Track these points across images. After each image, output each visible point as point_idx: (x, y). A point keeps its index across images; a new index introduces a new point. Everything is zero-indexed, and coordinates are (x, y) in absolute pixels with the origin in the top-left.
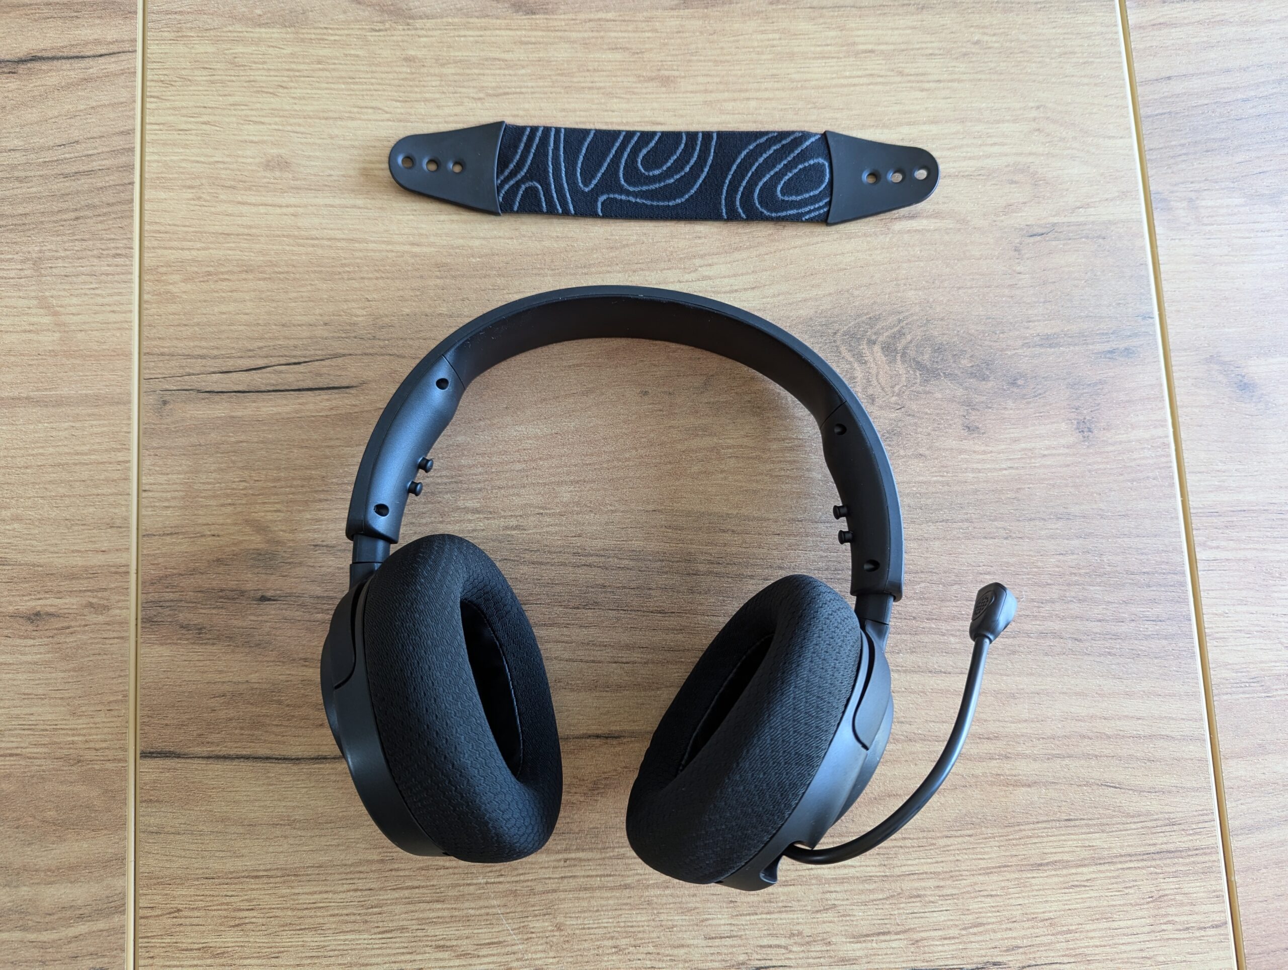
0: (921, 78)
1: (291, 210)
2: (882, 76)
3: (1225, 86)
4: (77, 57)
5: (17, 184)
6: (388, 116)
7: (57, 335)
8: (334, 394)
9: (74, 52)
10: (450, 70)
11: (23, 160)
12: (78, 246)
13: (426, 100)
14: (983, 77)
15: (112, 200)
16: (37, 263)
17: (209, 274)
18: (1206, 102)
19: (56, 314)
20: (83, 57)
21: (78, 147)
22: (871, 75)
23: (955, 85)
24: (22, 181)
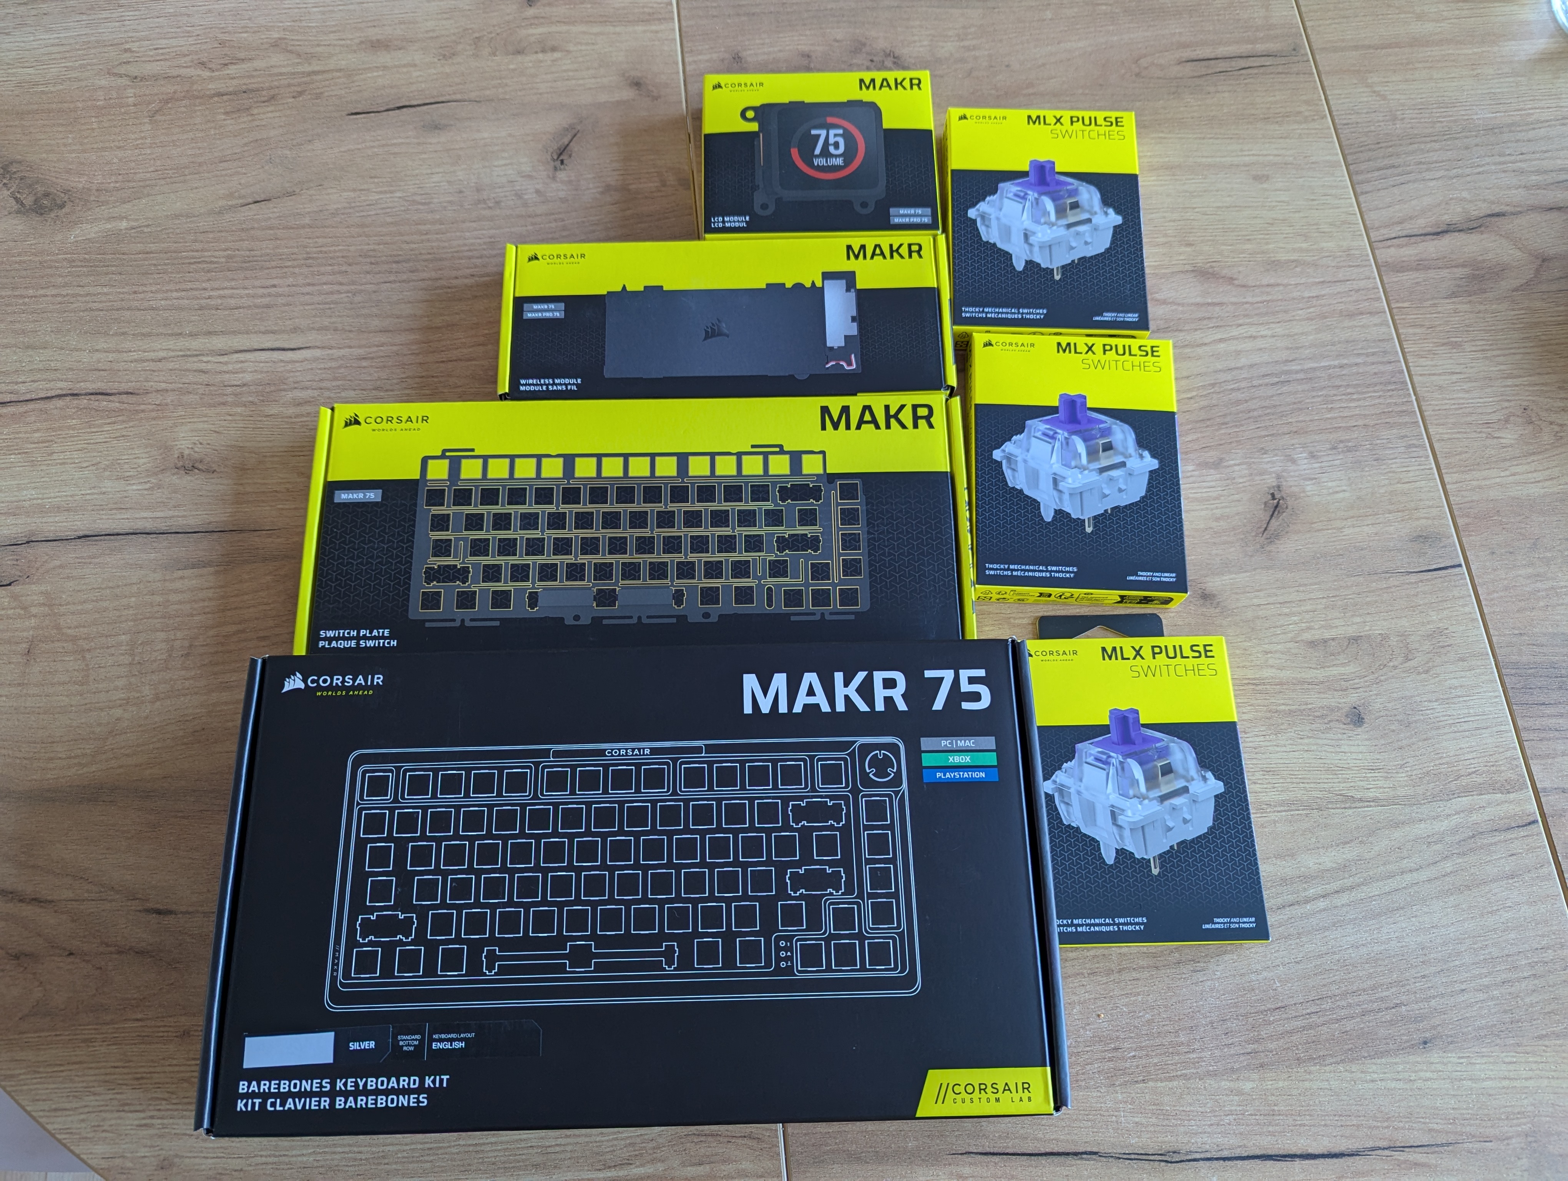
1: (1246, 153)
4: (1410, 236)
5: (1423, 160)
6: (1197, 210)
7: (1369, 81)
8: (1195, 58)
9: (1413, 239)
10: (1162, 240)
11: (1424, 174)
12: (1373, 128)
13: (1174, 221)
15: (1360, 154)
16: (1394, 119)
17: (1287, 116)
19: (1374, 92)
20: (1406, 236)
21: (1392, 183)
24: (1421, 163)
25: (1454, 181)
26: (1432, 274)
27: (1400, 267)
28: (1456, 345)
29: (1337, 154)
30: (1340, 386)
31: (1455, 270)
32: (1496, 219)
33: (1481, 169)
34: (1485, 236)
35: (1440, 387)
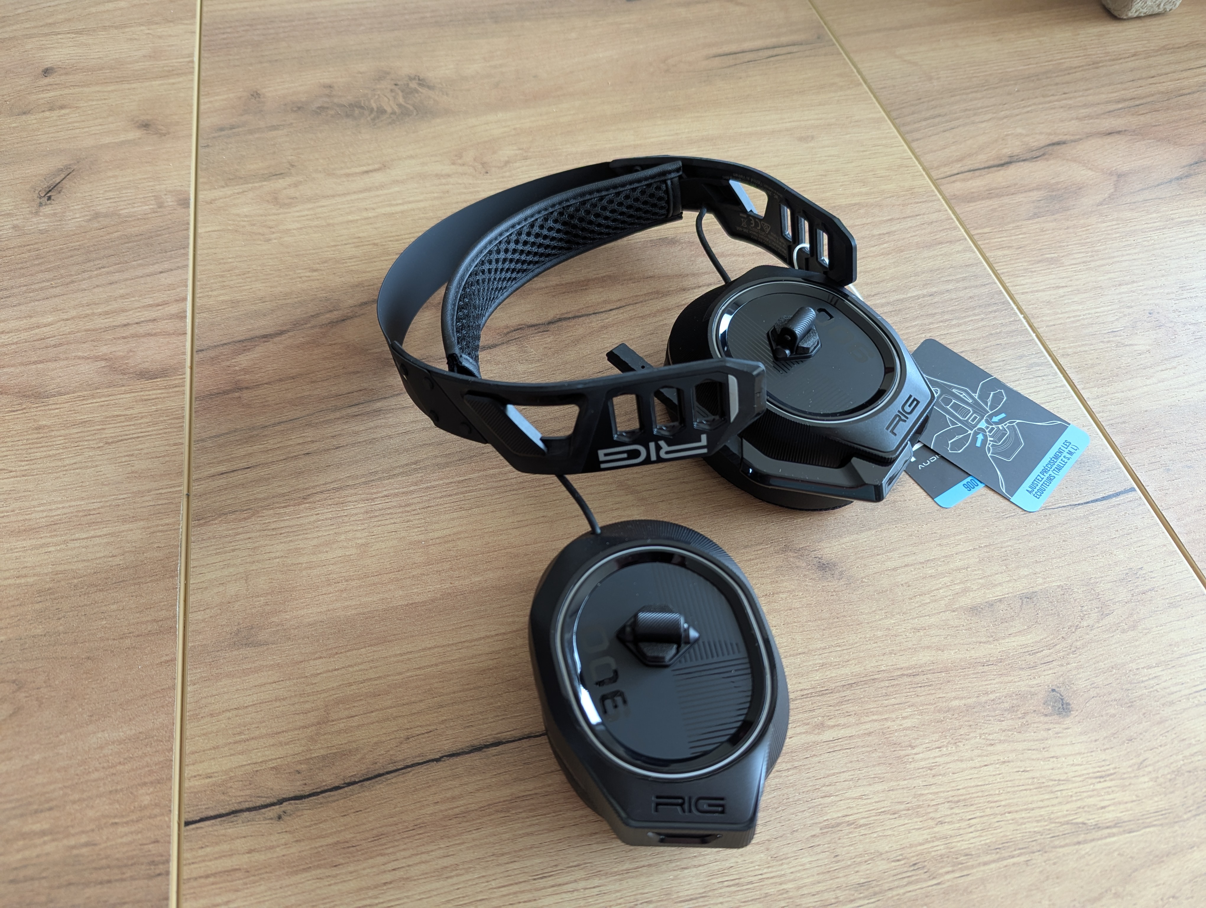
0: (359, 244)
1: (787, 120)
2: (391, 241)
3: (117, 274)
4: (973, 170)
7: (898, 53)
8: (722, 53)
11: (973, 119)
14: (311, 251)
17: (823, 88)
18: (135, 263)
19: (905, 61)
20: (968, 171)
21: (942, 129)
22: (397, 240)
23: (332, 244)
24: (966, 110)
25: (1005, 120)
26: (1006, 200)
27: (970, 198)
28: (1052, 261)
29: (880, 112)
30: (935, 314)
31: (1031, 194)
32: (1058, 147)
33: (1029, 109)
34: (1052, 162)
35: (1049, 302)
